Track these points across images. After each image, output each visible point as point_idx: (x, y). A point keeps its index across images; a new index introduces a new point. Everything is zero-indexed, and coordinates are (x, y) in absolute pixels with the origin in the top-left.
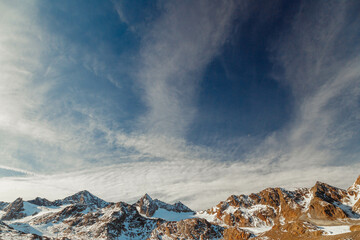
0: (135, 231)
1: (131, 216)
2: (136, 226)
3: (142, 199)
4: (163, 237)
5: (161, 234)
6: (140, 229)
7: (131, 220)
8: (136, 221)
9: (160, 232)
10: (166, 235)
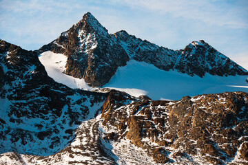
0: (29, 124)
1: (18, 82)
2: (36, 111)
3: (74, 31)
4: (116, 146)
5: (114, 137)
6: (47, 122)
7: (20, 93)
8: (35, 96)
9: (107, 130)
10: (126, 142)
